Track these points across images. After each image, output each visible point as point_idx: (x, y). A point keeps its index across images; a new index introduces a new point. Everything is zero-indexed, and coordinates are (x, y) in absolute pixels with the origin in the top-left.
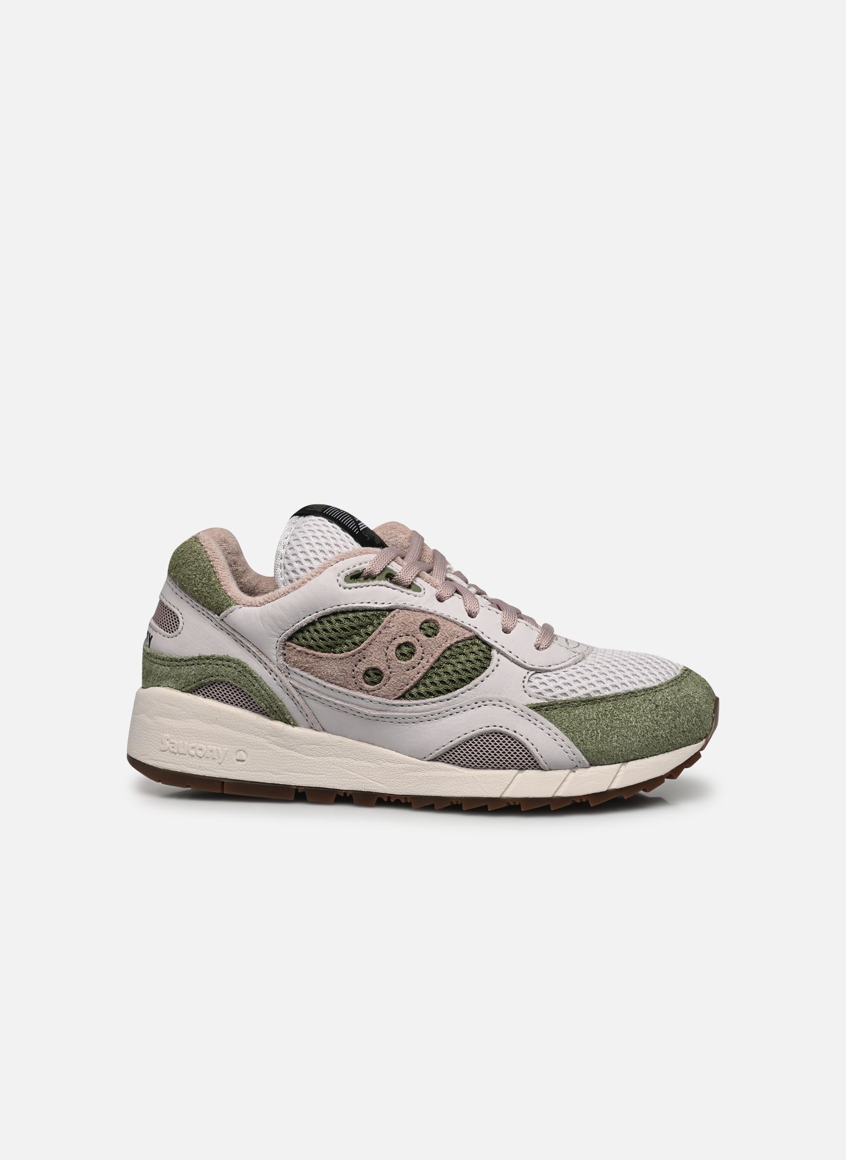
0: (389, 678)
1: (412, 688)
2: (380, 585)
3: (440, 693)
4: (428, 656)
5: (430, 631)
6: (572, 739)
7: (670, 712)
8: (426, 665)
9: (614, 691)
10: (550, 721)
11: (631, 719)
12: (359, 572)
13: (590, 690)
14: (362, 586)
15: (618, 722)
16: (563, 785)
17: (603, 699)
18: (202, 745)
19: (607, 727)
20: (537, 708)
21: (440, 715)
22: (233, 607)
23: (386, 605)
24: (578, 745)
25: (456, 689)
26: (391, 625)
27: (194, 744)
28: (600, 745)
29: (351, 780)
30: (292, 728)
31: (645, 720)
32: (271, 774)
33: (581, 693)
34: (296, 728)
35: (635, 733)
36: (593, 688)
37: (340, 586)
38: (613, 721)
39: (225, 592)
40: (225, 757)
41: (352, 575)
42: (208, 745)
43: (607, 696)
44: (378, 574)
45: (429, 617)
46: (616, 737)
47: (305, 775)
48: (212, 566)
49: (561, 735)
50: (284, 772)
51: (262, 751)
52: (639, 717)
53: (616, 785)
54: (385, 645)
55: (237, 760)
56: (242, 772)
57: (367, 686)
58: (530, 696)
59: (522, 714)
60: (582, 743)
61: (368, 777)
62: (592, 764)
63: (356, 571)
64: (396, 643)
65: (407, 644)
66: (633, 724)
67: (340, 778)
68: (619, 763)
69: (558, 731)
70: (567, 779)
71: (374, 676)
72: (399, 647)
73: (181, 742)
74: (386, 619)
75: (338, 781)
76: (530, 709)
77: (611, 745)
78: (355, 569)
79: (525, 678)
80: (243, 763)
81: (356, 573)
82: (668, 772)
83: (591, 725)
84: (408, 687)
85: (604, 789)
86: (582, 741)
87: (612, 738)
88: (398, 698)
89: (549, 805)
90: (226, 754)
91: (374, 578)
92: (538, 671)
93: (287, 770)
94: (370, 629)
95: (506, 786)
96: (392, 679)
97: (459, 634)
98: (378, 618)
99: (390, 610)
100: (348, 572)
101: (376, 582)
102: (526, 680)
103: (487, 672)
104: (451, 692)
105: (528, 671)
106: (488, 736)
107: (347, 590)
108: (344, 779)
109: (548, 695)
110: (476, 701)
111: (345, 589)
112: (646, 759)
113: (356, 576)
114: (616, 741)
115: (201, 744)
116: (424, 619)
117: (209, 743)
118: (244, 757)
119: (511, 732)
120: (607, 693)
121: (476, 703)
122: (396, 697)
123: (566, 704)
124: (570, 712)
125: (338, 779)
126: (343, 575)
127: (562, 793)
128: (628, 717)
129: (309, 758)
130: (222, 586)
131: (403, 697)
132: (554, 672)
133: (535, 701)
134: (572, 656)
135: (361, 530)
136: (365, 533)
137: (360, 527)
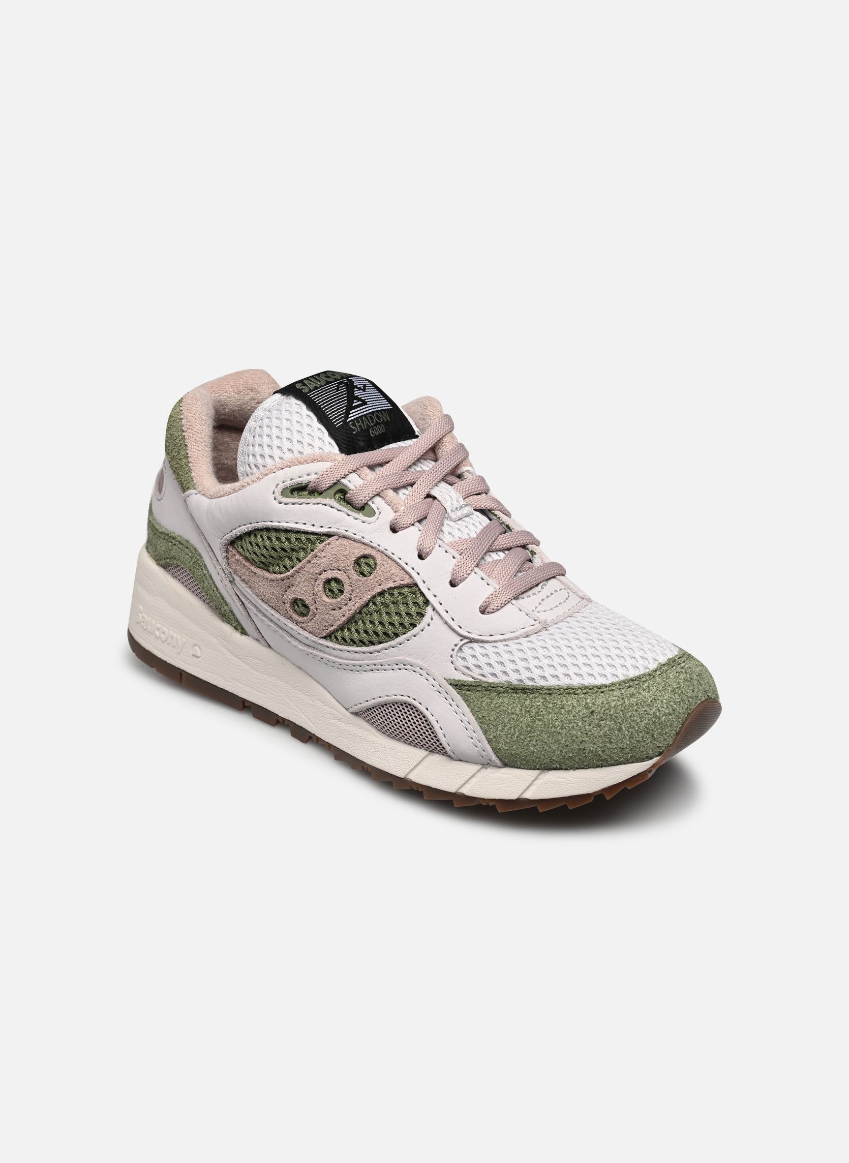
0: (315, 615)
1: (337, 630)
2: (323, 505)
3: (363, 643)
4: (356, 598)
5: (366, 569)
6: (485, 732)
7: (608, 723)
8: (353, 607)
9: (552, 682)
10: (467, 705)
11: (557, 723)
12: (301, 485)
13: (524, 675)
14: (300, 503)
15: (541, 723)
16: (470, 781)
17: (535, 690)
18: (165, 629)
19: (527, 727)
20: (458, 686)
21: (360, 669)
22: (191, 491)
23: (325, 530)
24: (489, 741)
25: (380, 643)
26: (323, 554)
27: (159, 626)
28: (514, 747)
29: (288, 709)
30: (240, 635)
31: (573, 727)
32: (221, 679)
33: (513, 679)
34: (244, 637)
35: (557, 741)
36: (529, 674)
37: (275, 499)
38: (535, 722)
39: (190, 471)
40: (183, 648)
41: (292, 487)
42: (171, 630)
43: (542, 688)
44: (325, 490)
45: (368, 551)
46: (535, 740)
47: (250, 690)
48: (184, 438)
49: (475, 725)
50: (232, 681)
51: (214, 652)
52: (567, 722)
53: (530, 795)
54: (313, 577)
55: (193, 655)
56: (197, 669)
57: (295, 616)
58: (456, 669)
59: (440, 689)
60: (494, 740)
61: (301, 711)
62: (506, 765)
63: (299, 484)
64: (324, 576)
65: (337, 580)
66: (558, 729)
67: (279, 703)
68: (539, 769)
69: (472, 718)
70: (476, 776)
71: (300, 607)
72: (328, 581)
73: (149, 619)
74: (321, 546)
75: (277, 705)
76: (450, 686)
77: (527, 749)
78: (299, 480)
79: (456, 645)
80: (198, 659)
81: (298, 486)
82: (597, 790)
83: (510, 720)
84: (332, 629)
85: (514, 796)
86: (494, 737)
87: (530, 741)
88: (325, 638)
89: (452, 800)
90: (184, 645)
91: (320, 493)
92: (472, 641)
93: (235, 679)
94: (302, 554)
95: (412, 767)
96: (317, 617)
97: (397, 579)
98: (313, 543)
99: (329, 535)
100: (288, 483)
101: (319, 500)
102: (457, 648)
103: (415, 630)
104: (374, 644)
105: (462, 638)
106: (402, 705)
107: (282, 505)
108: (282, 705)
109: (476, 673)
110: (396, 663)
111: (280, 503)
112: (571, 772)
113: (299, 490)
114: (534, 746)
115: (165, 627)
116: (362, 554)
117: (171, 628)
118: (199, 654)
119: (422, 708)
120: (542, 683)
121: (397, 665)
122: (322, 636)
123: (491, 688)
124: (493, 699)
125: (278, 704)
126: (282, 486)
127: (467, 791)
128: (554, 719)
129: (254, 672)
130: (189, 462)
131: (328, 637)
132: (492, 644)
133: (459, 676)
134: (528, 624)
135: (348, 421)
136: (354, 425)
137: (350, 416)
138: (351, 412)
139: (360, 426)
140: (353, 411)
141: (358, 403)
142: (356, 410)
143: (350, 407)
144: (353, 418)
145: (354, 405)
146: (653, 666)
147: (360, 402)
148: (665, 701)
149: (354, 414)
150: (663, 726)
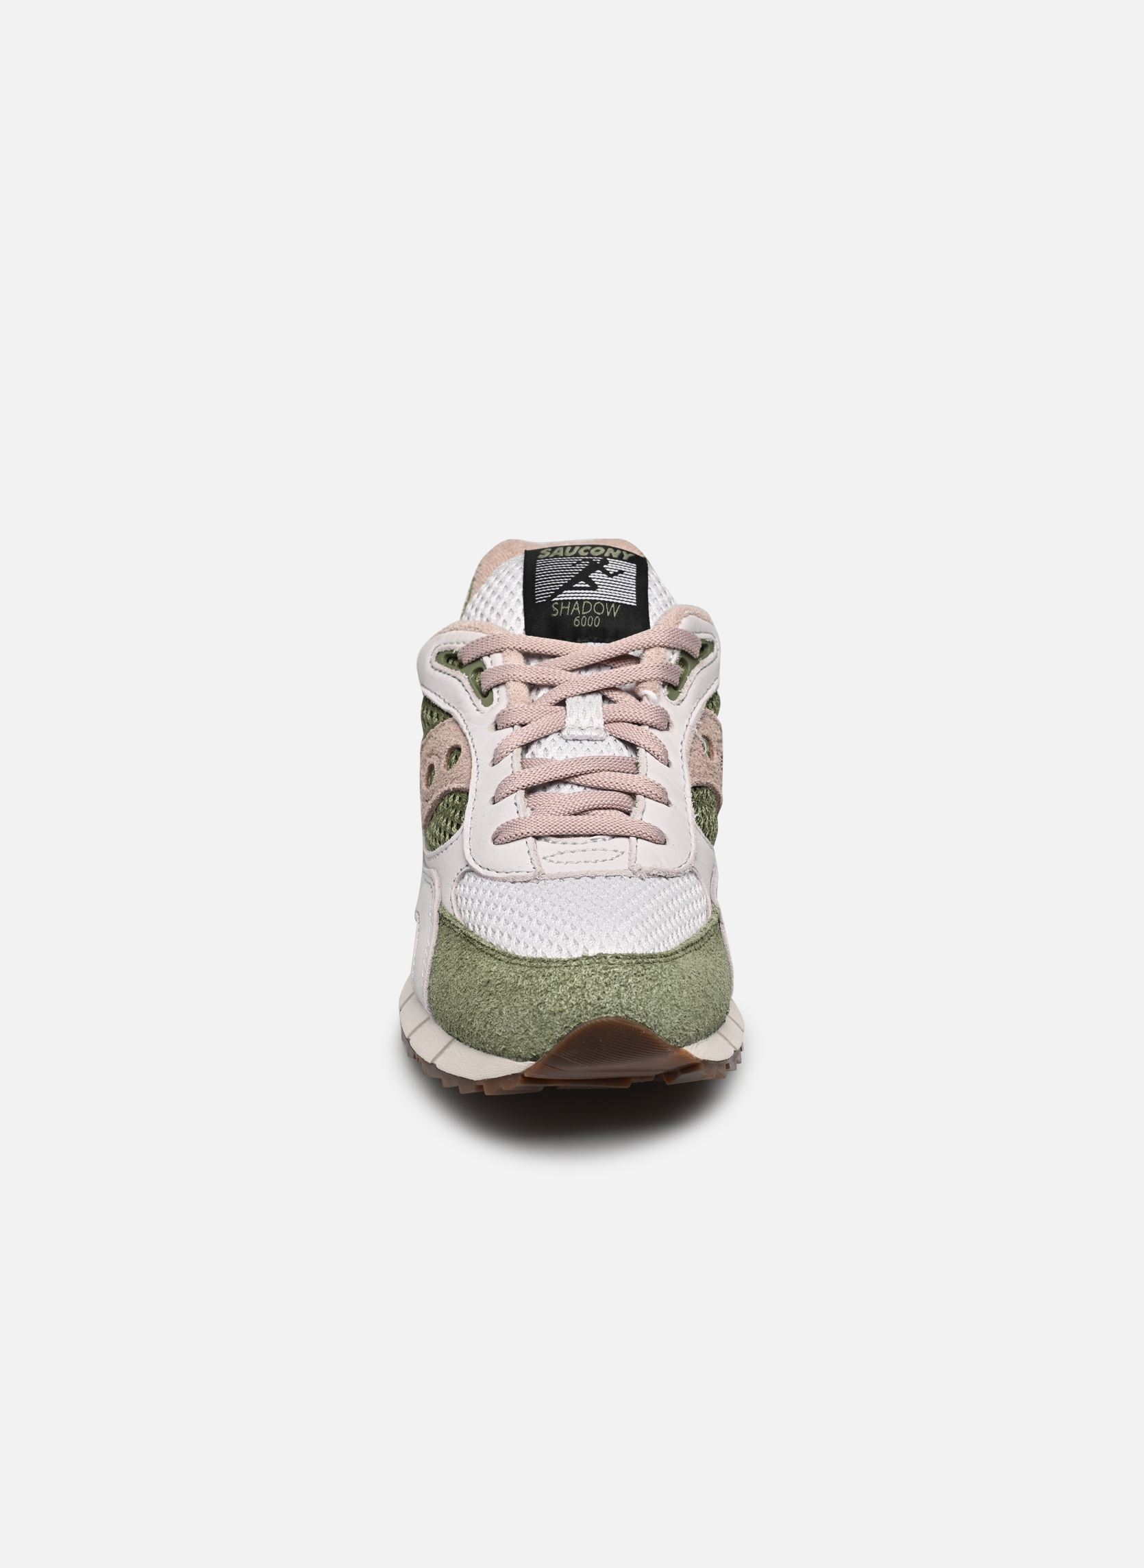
2: (458, 680)
6: (430, 975)
9: (496, 939)
10: (436, 940)
11: (463, 984)
12: (452, 652)
14: (445, 672)
15: (456, 980)
20: (444, 918)
23: (449, 709)
31: (471, 994)
37: (430, 662)
38: (455, 976)
41: (448, 652)
43: (480, 941)
44: (466, 664)
45: (461, 742)
49: (429, 964)
52: (470, 986)
53: (438, 1063)
62: (434, 1019)
66: (462, 991)
69: (431, 956)
74: (439, 725)
76: (437, 917)
78: (459, 647)
79: (461, 870)
83: (445, 968)
85: (430, 1059)
91: (461, 667)
92: (472, 869)
97: (462, 781)
99: (449, 715)
101: (457, 673)
102: (460, 873)
103: (449, 842)
105: (467, 864)
107: (433, 670)
113: (452, 657)
116: (456, 743)
123: (454, 927)
124: (450, 940)
126: (443, 648)
128: (464, 979)
132: (485, 879)
134: (526, 868)
135: (553, 600)
136: (559, 607)
137: (560, 595)
138: (565, 592)
139: (565, 610)
140: (569, 591)
141: (583, 586)
142: (574, 591)
143: (569, 586)
144: (562, 599)
145: (576, 585)
146: (577, 954)
147: (587, 586)
148: (556, 997)
149: (568, 595)
150: (543, 1026)
